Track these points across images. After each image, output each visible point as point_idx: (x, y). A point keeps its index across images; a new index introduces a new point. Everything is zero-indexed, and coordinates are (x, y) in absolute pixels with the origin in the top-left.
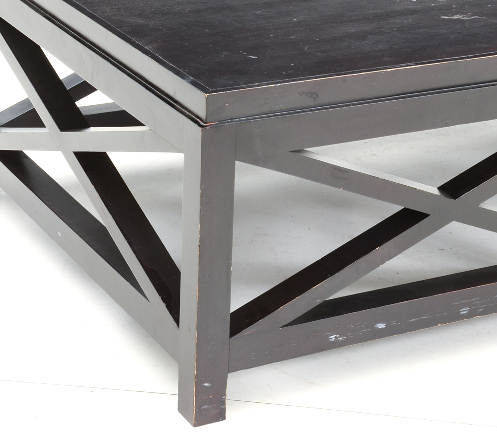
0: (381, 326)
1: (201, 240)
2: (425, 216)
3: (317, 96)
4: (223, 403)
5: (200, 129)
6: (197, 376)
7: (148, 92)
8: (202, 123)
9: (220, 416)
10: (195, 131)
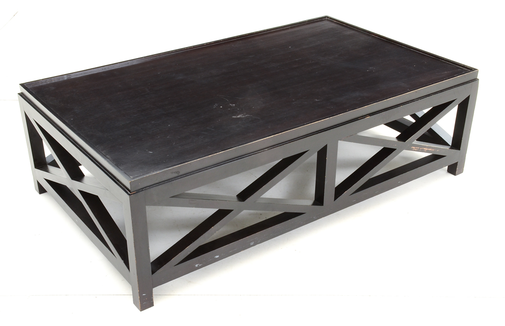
0: (217, 257)
1: (134, 240)
2: (231, 211)
3: (179, 172)
4: (152, 300)
5: (128, 196)
6: (139, 293)
7: (105, 174)
8: (129, 193)
9: (152, 305)
10: (126, 197)
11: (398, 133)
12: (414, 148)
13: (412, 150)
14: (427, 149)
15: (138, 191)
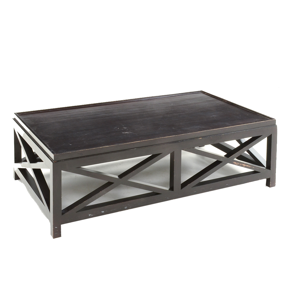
0: (103, 212)
8: (53, 162)
9: (60, 235)
11: (225, 154)
12: (235, 163)
13: (234, 164)
14: (245, 165)
15: (58, 161)
